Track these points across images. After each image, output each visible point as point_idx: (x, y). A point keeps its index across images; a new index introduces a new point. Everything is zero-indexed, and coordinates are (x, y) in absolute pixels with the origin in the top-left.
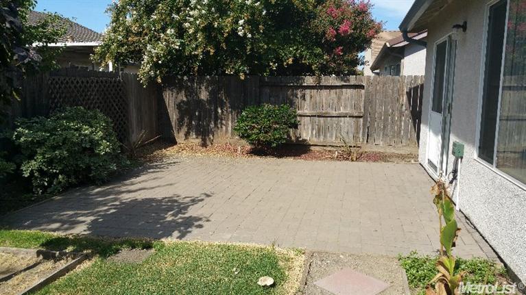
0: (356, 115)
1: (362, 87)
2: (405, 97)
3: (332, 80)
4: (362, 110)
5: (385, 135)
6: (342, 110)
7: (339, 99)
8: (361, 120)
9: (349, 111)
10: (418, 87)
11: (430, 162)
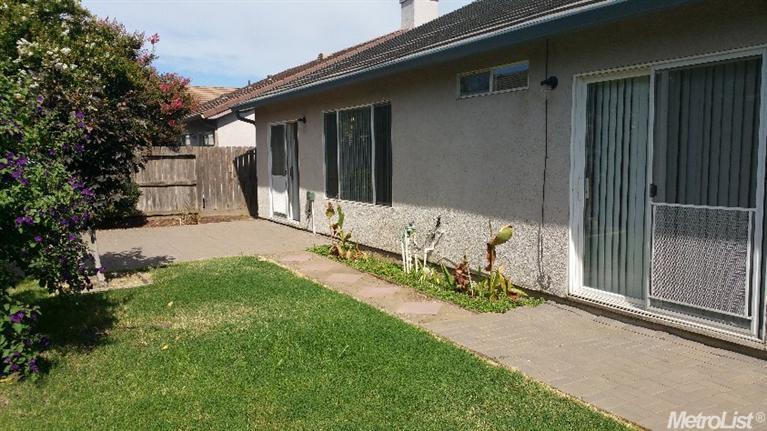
0: (190, 183)
1: (193, 157)
2: (233, 166)
3: (165, 151)
4: (195, 178)
5: (219, 200)
6: (176, 179)
7: (172, 168)
8: (195, 188)
9: (183, 179)
10: (242, 156)
11: (276, 214)
